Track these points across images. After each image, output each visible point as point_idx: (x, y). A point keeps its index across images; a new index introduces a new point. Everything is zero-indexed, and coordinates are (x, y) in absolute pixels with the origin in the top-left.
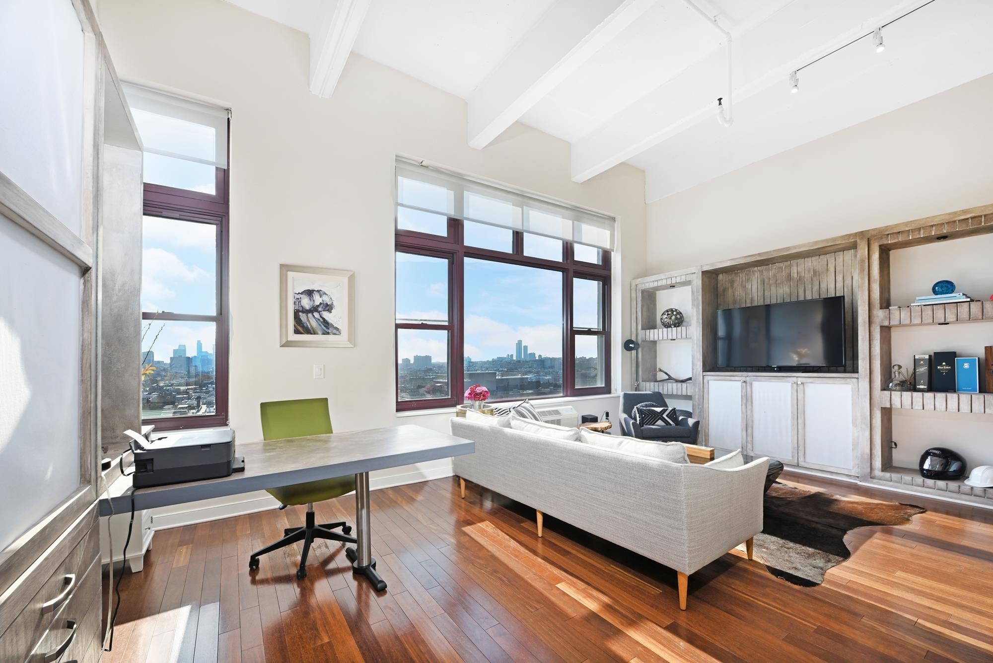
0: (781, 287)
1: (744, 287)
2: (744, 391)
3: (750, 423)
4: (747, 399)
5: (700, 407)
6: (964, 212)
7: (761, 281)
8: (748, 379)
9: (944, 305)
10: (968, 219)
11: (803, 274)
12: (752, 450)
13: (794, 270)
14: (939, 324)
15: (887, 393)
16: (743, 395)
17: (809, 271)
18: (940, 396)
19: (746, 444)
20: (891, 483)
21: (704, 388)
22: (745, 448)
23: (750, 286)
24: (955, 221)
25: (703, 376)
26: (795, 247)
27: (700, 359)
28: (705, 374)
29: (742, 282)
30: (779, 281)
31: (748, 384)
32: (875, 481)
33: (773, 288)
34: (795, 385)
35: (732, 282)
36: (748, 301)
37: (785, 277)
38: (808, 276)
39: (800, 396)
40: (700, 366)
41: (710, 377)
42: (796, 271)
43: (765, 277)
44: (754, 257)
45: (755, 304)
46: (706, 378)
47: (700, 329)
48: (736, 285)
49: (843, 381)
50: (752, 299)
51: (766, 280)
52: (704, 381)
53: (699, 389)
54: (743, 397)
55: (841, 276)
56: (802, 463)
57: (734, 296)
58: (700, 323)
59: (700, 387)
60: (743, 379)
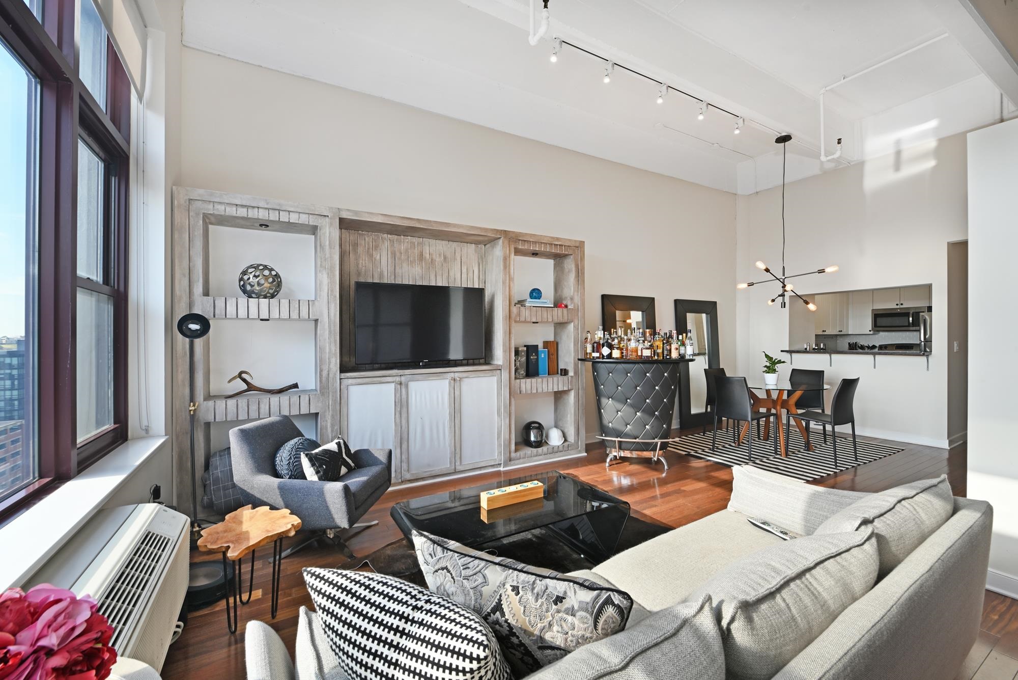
0: (414, 265)
1: (371, 256)
2: (398, 395)
3: (405, 436)
4: (402, 405)
5: (336, 428)
6: (558, 239)
7: (392, 253)
8: (403, 378)
9: (540, 308)
10: (557, 245)
11: (434, 257)
12: (408, 470)
13: (426, 250)
14: (534, 323)
15: (518, 381)
16: (397, 400)
17: (440, 255)
18: (534, 380)
19: (400, 465)
20: (521, 461)
21: (341, 402)
22: (399, 471)
23: (378, 257)
24: (552, 244)
25: (340, 379)
26: (455, 226)
27: (335, 354)
28: (343, 375)
29: (368, 249)
30: (411, 259)
31: (403, 387)
32: (512, 462)
33: (405, 265)
34: (452, 382)
35: (356, 245)
36: (376, 276)
37: (418, 255)
38: (439, 260)
39: (457, 393)
40: (336, 363)
41: (350, 381)
42: (428, 252)
43: (396, 251)
44: (414, 222)
45: (386, 281)
46: (345, 382)
47: (335, 306)
48: (360, 250)
49: (490, 373)
50: (381, 275)
51: (398, 254)
52: (342, 387)
53: (334, 401)
54: (397, 404)
55: (466, 267)
56: (459, 468)
57: (357, 265)
58: (335, 297)
59: (336, 397)
60: (398, 379)
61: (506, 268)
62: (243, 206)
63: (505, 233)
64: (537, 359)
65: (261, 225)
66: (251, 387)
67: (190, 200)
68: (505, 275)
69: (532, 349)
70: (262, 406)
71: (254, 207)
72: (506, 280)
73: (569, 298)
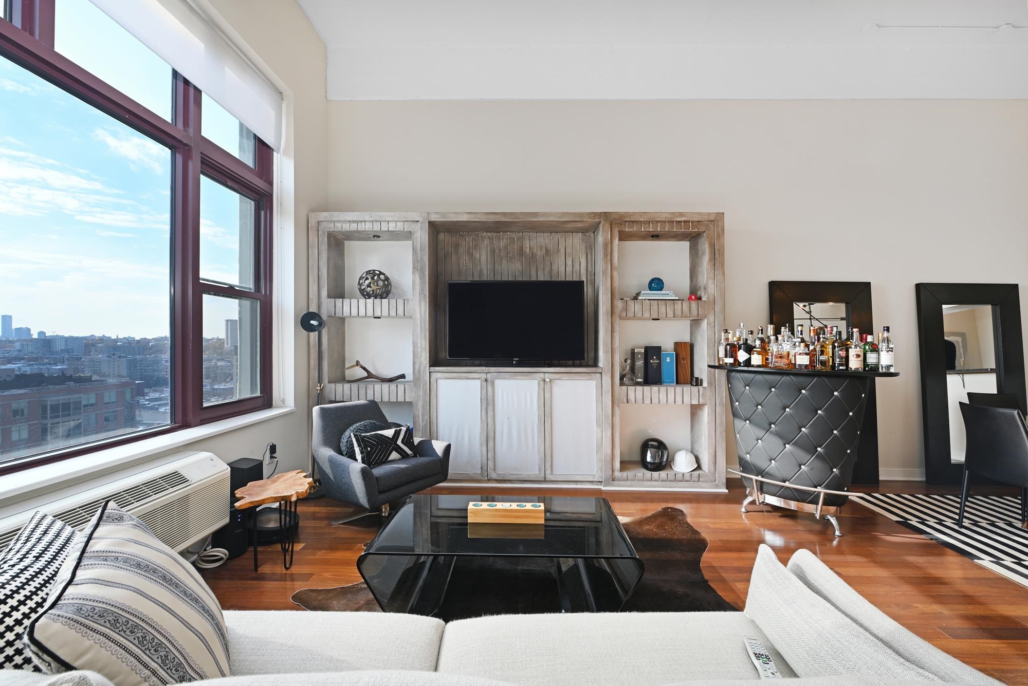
0: (513, 261)
1: (471, 255)
2: (484, 392)
3: (491, 434)
4: (488, 403)
5: (426, 417)
6: (681, 214)
7: (491, 251)
8: (489, 375)
9: (657, 301)
10: (681, 222)
11: (535, 251)
12: (494, 469)
13: (527, 244)
14: (653, 319)
15: (624, 388)
16: (483, 397)
17: (541, 248)
18: (655, 388)
19: (486, 463)
20: (628, 483)
21: (431, 393)
22: (485, 468)
23: (478, 256)
24: (673, 222)
25: (430, 373)
26: (544, 214)
27: (426, 348)
28: (432, 369)
29: (469, 248)
30: (511, 255)
31: (489, 384)
32: (616, 483)
33: (504, 262)
34: (542, 382)
35: (457, 246)
36: (476, 274)
37: (517, 251)
38: (540, 253)
39: (547, 395)
40: (426, 357)
41: (439, 375)
42: (528, 246)
43: (495, 247)
44: (498, 217)
45: (485, 279)
46: (434, 376)
47: (425, 304)
48: (462, 250)
49: (588, 376)
50: (481, 273)
51: (497, 251)
52: (431, 380)
53: (425, 392)
54: (483, 401)
55: (571, 259)
56: (549, 477)
57: (459, 265)
58: (425, 295)
59: (426, 389)
60: (484, 376)
61: (607, 255)
62: (354, 222)
63: (606, 214)
64: (659, 364)
65: (374, 236)
66: (370, 375)
67: (318, 222)
68: (606, 263)
69: (653, 352)
70: (368, 391)
71: (362, 222)
72: (607, 269)
73: (702, 288)
